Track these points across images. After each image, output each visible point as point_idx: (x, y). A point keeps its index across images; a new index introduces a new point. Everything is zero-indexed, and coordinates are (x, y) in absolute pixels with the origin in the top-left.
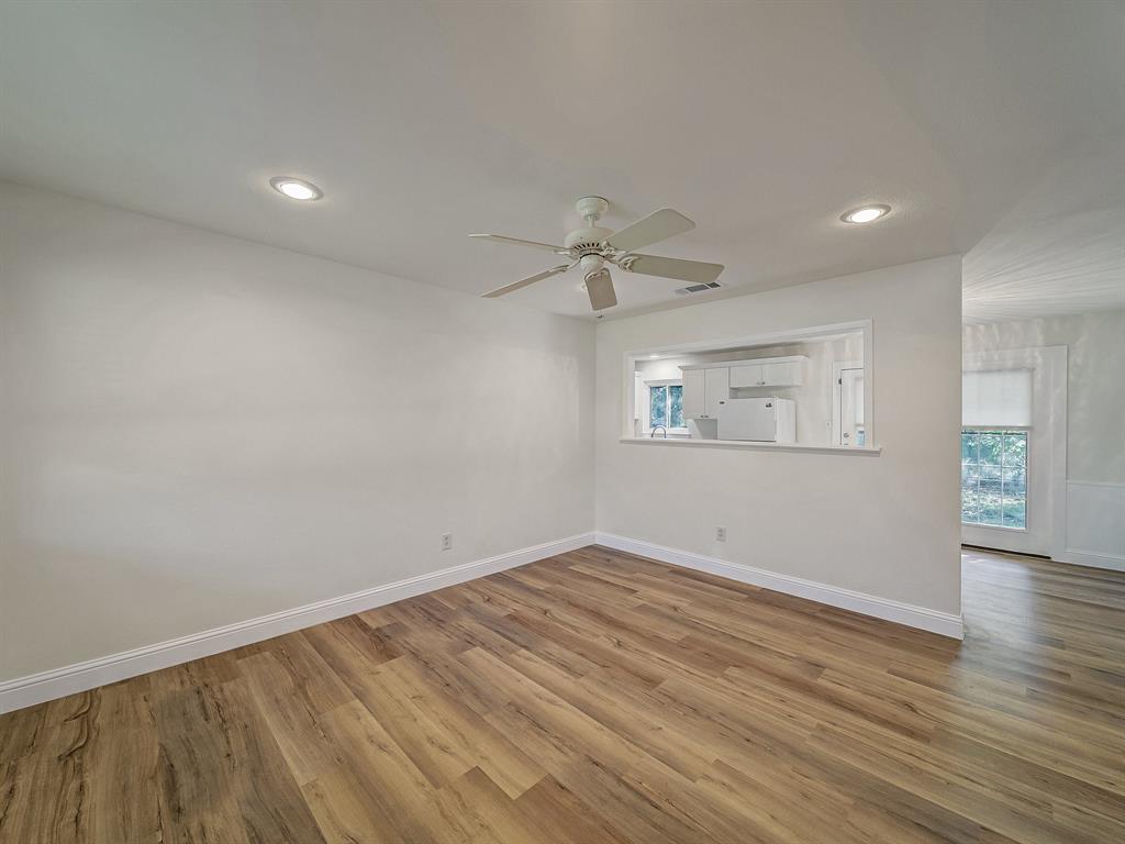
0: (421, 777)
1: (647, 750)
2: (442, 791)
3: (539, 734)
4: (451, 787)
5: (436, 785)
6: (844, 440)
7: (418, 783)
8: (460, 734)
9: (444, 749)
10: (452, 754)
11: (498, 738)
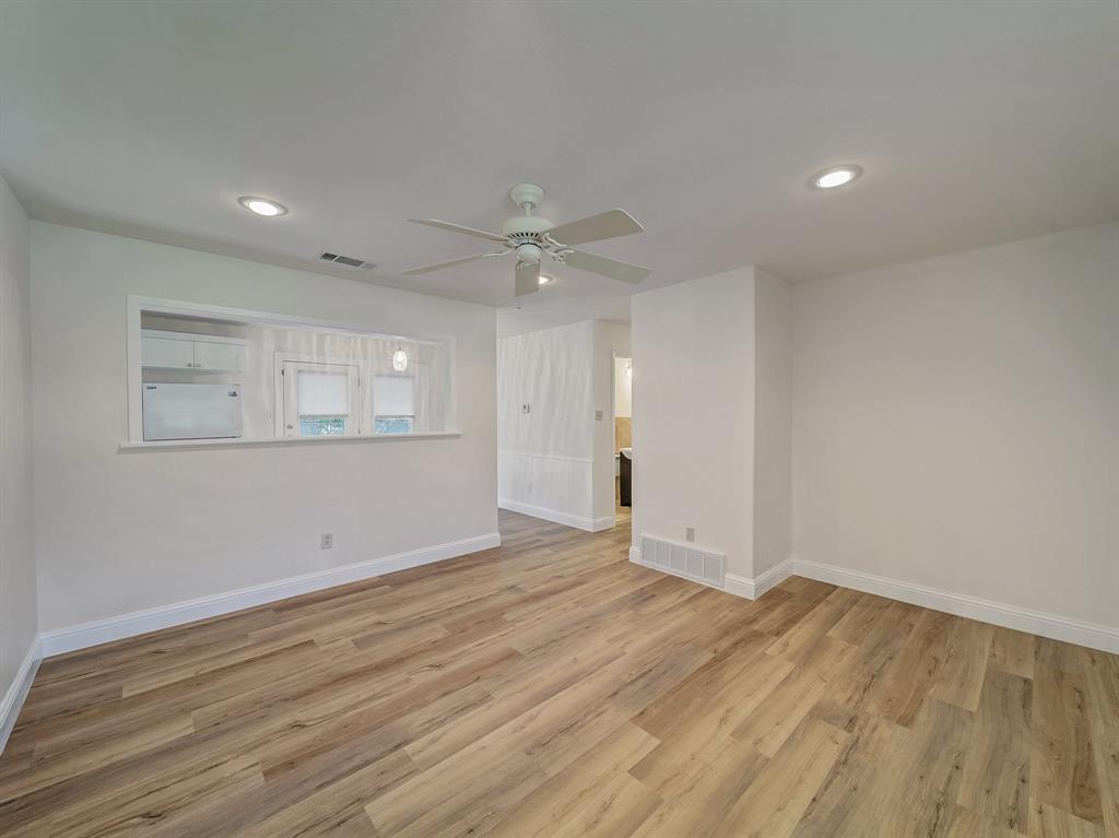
0: (652, 819)
1: (599, 668)
2: (666, 796)
3: (580, 728)
4: (658, 789)
5: (660, 802)
6: (288, 432)
7: (660, 821)
8: (581, 795)
9: (606, 807)
10: (613, 798)
11: (586, 758)
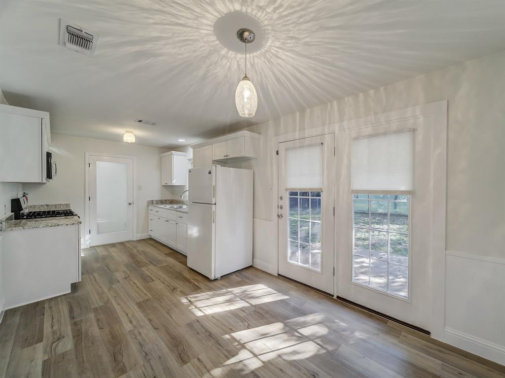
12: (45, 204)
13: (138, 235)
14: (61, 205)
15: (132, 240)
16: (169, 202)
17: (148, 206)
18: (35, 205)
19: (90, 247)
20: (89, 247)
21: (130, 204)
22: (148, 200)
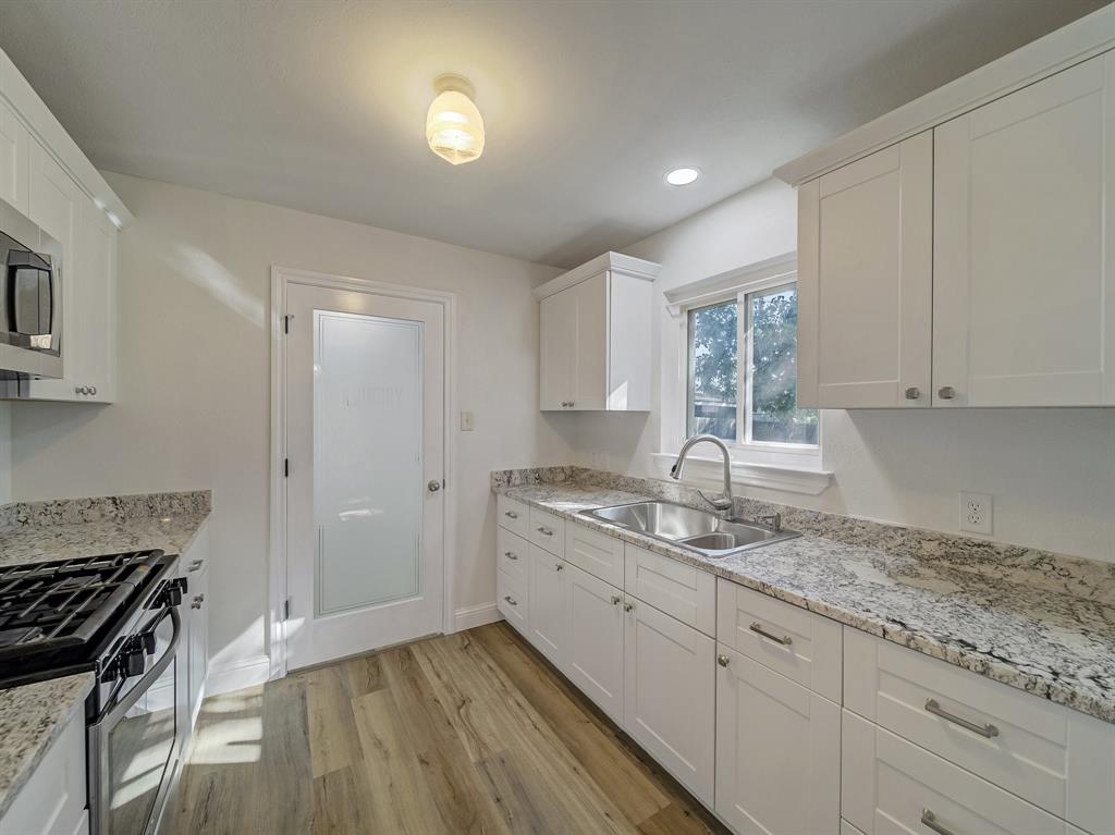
12: (102, 496)
13: (462, 612)
14: (171, 497)
15: (437, 631)
16: (561, 477)
17: (494, 493)
18: (60, 498)
19: (289, 674)
20: (283, 675)
21: (433, 488)
22: (495, 470)
